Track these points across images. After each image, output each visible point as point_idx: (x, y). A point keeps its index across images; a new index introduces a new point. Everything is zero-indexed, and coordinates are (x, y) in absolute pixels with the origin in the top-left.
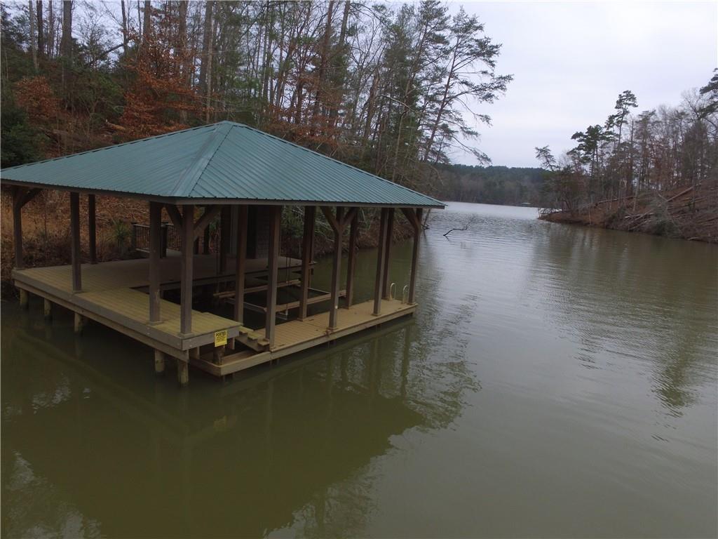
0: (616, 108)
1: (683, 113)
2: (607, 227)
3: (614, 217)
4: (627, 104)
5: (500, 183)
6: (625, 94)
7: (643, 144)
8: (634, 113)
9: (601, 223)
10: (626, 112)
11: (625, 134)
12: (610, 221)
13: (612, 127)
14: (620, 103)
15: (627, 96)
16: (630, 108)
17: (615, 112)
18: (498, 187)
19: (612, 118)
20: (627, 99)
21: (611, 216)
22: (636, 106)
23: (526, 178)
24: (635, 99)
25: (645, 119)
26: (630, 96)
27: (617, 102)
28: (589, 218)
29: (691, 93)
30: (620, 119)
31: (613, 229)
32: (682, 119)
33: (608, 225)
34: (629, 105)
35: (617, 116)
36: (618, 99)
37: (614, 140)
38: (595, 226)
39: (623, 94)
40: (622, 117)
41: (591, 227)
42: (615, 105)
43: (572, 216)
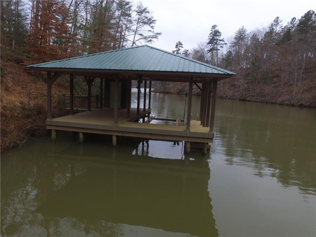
1: (198, 51)
2: (179, 94)
3: (181, 90)
4: (179, 46)
8: (182, 50)
9: (176, 92)
10: (179, 50)
12: (180, 91)
14: (177, 46)
15: (179, 43)
16: (180, 48)
17: (176, 49)
19: (174, 51)
21: (180, 90)
22: (182, 47)
24: (182, 45)
25: (186, 53)
26: (180, 44)
28: (172, 91)
29: (200, 44)
31: (181, 94)
33: (179, 93)
34: (180, 47)
35: (176, 51)
36: (176, 44)
38: (174, 94)
40: (178, 52)
41: (173, 94)
42: (175, 46)
43: (164, 90)
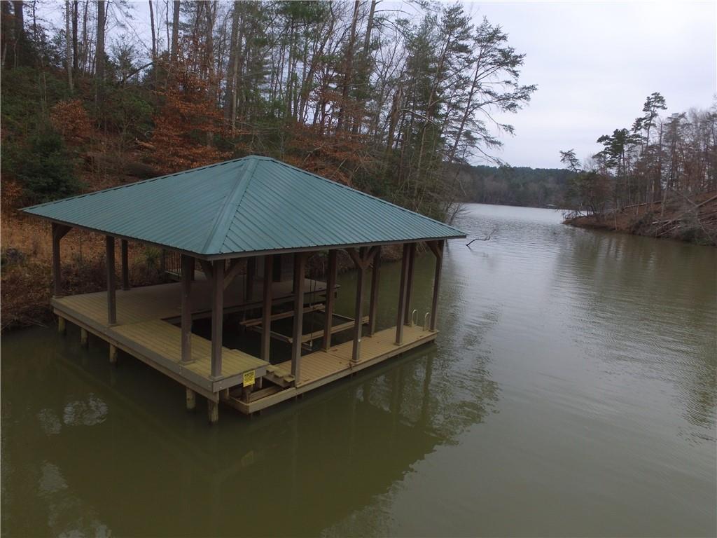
0: (644, 110)
2: (633, 233)
3: (641, 223)
4: (655, 106)
5: (524, 184)
6: (654, 96)
7: (673, 147)
8: (663, 116)
9: (627, 228)
10: (654, 115)
11: (654, 137)
12: (637, 226)
13: (639, 130)
14: (648, 105)
15: (656, 98)
16: (659, 111)
17: (643, 115)
18: (522, 188)
19: (640, 120)
20: (655, 101)
21: (637, 222)
22: (664, 108)
23: (551, 179)
24: (664, 101)
25: (675, 122)
26: (658, 98)
27: (645, 104)
28: (615, 224)
30: (648, 122)
31: (640, 235)
32: (713, 121)
33: (634, 231)
34: (658, 107)
35: (644, 119)
36: (646, 101)
37: (641, 144)
38: (620, 231)
39: (651, 97)
40: (650, 120)
41: (617, 232)
42: (643, 107)
43: (598, 221)
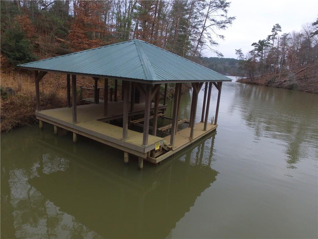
0: (272, 32)
1: (302, 35)
2: (267, 86)
3: (270, 81)
4: (277, 30)
6: (276, 25)
7: (283, 49)
8: (280, 34)
9: (264, 84)
11: (275, 44)
12: (269, 83)
13: (269, 40)
14: (274, 29)
15: (277, 26)
16: (278, 32)
17: (271, 33)
19: (269, 36)
20: (277, 27)
22: (281, 31)
24: (281, 28)
25: (285, 38)
26: (278, 26)
27: (273, 29)
28: (259, 82)
29: (306, 26)
30: (273, 37)
31: (270, 86)
32: (301, 37)
35: (272, 35)
37: (270, 47)
38: (262, 85)
39: (275, 26)
40: (275, 36)
41: (260, 85)
43: (252, 81)
